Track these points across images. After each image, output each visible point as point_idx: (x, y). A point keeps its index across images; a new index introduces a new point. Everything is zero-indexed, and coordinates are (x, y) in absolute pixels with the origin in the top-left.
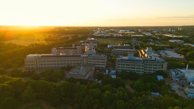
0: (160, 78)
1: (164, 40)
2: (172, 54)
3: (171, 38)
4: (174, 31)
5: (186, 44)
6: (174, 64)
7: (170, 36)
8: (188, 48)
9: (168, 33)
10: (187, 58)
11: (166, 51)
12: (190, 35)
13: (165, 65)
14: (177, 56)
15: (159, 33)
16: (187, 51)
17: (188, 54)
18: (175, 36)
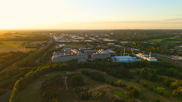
0: (109, 60)
1: (104, 43)
2: (111, 51)
3: (108, 42)
4: (109, 35)
5: (116, 46)
6: (112, 55)
7: (107, 40)
8: (117, 48)
9: (105, 38)
10: (117, 52)
11: (108, 50)
12: (118, 39)
13: (110, 55)
14: (113, 52)
15: (100, 38)
16: (116, 49)
17: (117, 51)
18: (110, 40)
